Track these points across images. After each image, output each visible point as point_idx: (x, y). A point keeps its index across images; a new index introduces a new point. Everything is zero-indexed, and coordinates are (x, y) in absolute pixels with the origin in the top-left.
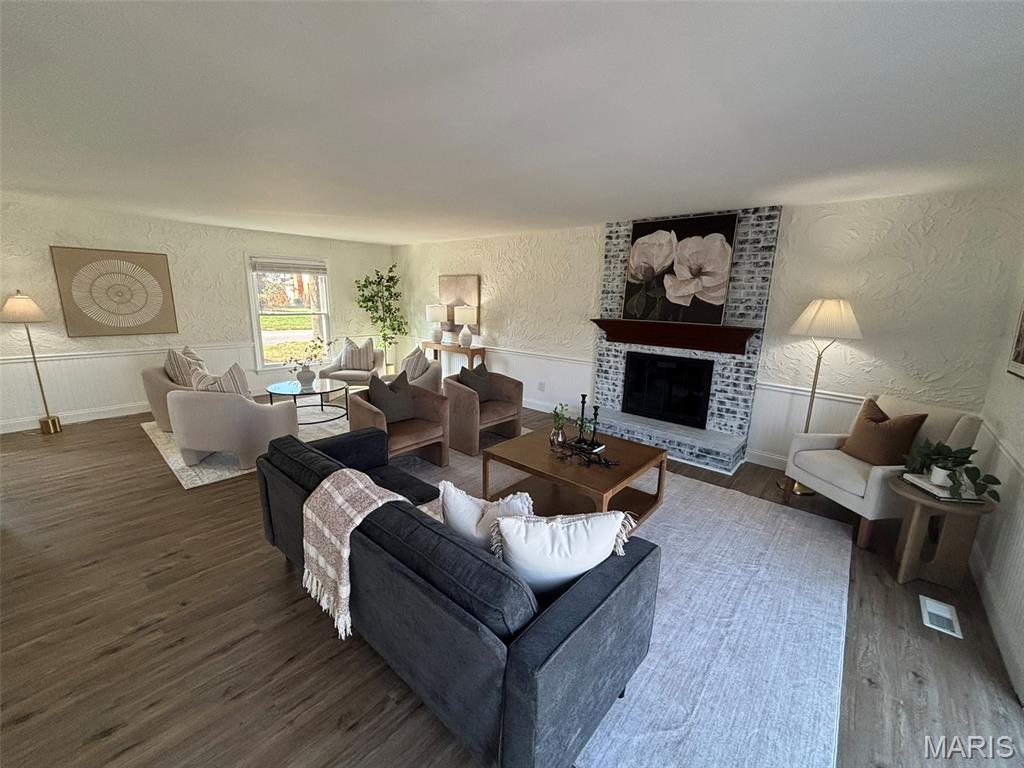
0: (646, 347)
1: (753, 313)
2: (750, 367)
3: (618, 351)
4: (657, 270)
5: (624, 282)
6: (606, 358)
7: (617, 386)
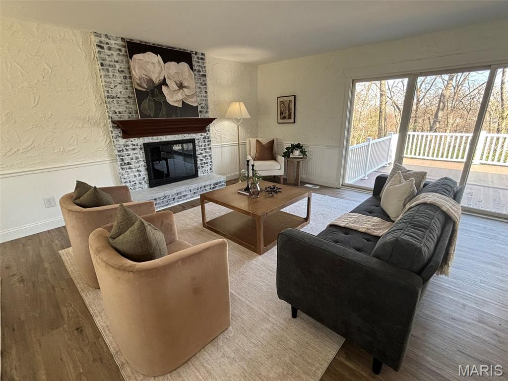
0: (155, 138)
1: (204, 110)
3: (135, 145)
4: (156, 82)
5: (127, 89)
6: (125, 152)
7: (140, 171)
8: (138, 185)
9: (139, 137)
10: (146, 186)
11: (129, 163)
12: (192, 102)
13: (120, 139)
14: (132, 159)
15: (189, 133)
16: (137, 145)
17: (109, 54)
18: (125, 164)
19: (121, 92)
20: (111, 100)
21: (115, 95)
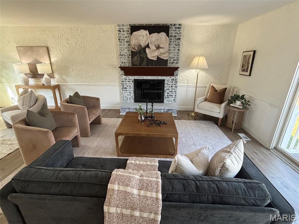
0: (140, 77)
1: (176, 62)
2: (176, 80)
3: (130, 79)
4: (143, 46)
5: (129, 51)
6: (125, 82)
7: (131, 93)
8: (129, 100)
9: (132, 76)
10: (133, 101)
11: (126, 88)
12: (164, 57)
13: (123, 76)
14: (127, 86)
16: (131, 80)
17: (123, 34)
18: (124, 88)
19: (126, 52)
20: (121, 56)
21: (123, 54)
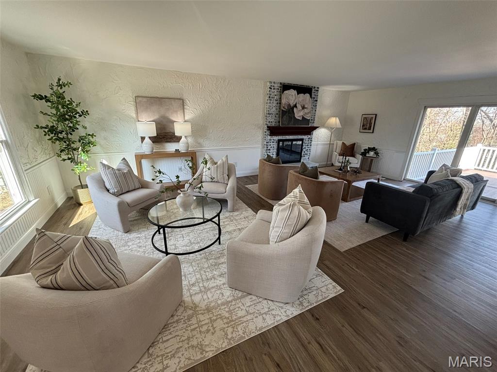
2: (311, 139)
4: (292, 105)
6: (269, 143)
9: (277, 136)
12: (308, 117)
14: (271, 147)
15: (301, 135)
16: (275, 140)
17: (273, 91)
18: (268, 149)
19: (274, 111)
20: (269, 115)
21: (271, 113)
